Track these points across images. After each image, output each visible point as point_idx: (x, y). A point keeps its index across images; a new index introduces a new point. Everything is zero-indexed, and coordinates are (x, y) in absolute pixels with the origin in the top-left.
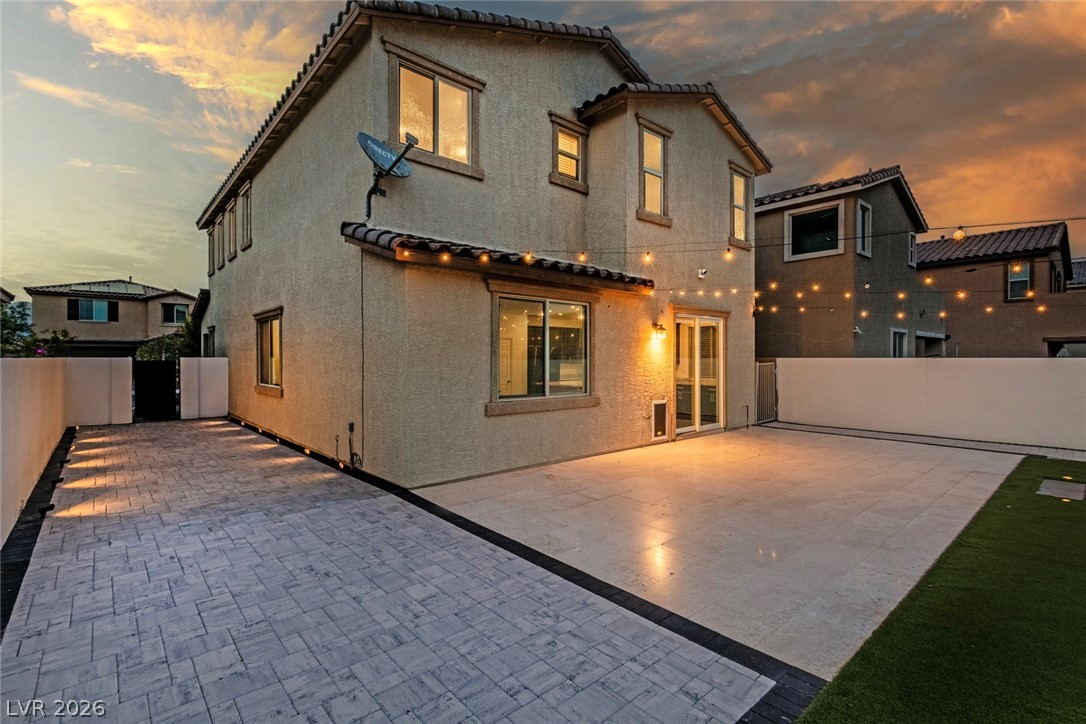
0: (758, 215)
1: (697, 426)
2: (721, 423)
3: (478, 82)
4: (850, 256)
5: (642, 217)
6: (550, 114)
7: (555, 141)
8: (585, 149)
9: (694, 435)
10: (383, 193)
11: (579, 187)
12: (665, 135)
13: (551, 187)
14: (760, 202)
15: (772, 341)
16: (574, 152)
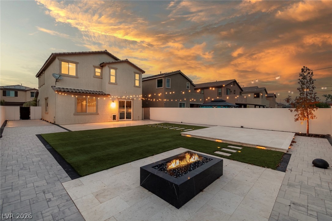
0: (143, 81)
1: (125, 119)
2: (132, 119)
3: (77, 62)
4: (164, 88)
5: (110, 83)
6: (93, 66)
7: (95, 70)
8: (102, 71)
9: (124, 121)
10: (58, 81)
11: (101, 77)
12: (116, 69)
13: (94, 78)
14: (143, 79)
15: (146, 104)
16: (100, 72)
